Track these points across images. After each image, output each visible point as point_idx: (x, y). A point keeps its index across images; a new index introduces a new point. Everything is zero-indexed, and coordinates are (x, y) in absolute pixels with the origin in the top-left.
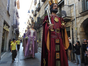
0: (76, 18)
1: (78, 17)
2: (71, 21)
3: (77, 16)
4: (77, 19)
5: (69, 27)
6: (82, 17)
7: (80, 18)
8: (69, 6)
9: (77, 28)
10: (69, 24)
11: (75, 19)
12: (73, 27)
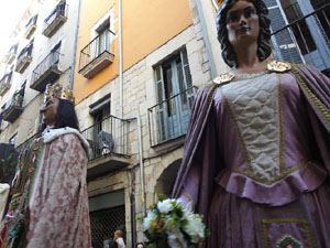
0: (144, 160)
1: (149, 159)
2: (130, 170)
3: (146, 157)
4: (147, 163)
5: (123, 189)
6: (159, 159)
7: (153, 161)
8: (122, 120)
9: (145, 194)
10: (123, 179)
11: (139, 165)
12: (133, 190)
